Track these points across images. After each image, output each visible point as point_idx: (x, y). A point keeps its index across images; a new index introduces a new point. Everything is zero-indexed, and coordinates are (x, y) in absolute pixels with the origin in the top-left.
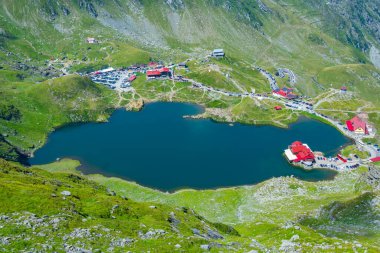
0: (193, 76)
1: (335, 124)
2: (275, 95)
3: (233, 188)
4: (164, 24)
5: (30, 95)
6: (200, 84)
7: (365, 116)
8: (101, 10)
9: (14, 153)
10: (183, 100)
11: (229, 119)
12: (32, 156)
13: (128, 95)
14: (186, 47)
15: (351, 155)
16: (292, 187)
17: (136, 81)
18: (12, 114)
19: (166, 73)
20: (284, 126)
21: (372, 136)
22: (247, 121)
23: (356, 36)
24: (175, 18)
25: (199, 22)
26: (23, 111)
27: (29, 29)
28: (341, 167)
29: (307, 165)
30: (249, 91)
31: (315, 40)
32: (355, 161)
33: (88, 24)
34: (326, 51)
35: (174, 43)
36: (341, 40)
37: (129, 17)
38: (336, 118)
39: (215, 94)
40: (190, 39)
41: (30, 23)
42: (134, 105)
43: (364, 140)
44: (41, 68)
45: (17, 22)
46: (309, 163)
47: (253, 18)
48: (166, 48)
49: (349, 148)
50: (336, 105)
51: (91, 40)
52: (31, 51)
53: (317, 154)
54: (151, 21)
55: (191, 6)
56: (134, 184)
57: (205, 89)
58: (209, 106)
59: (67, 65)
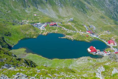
1: (105, 42)
2: (87, 32)
3: (70, 59)
4: (57, 11)
5: (15, 29)
6: (65, 28)
7: (114, 40)
9: (7, 46)
10: (59, 33)
11: (72, 39)
12: (13, 47)
13: (43, 31)
14: (63, 18)
15: (108, 51)
16: (89, 60)
17: (47, 27)
18: (9, 35)
19: (55, 25)
20: (89, 41)
21: (116, 45)
22: (78, 39)
23: (115, 17)
24: (60, 10)
25: (67, 11)
26: (12, 34)
27: (18, 11)
28: (105, 55)
29: (94, 53)
30: (79, 31)
31: (102, 17)
32: (109, 53)
33: (35, 10)
34: (106, 21)
35: (59, 17)
36: (110, 18)
37: (47, 9)
38: (105, 40)
39: (69, 31)
40: (64, 16)
41: (19, 9)
42: (45, 34)
43: (113, 47)
44: (20, 22)
45: (15, 9)
46: (95, 53)
47: (84, 10)
48: (57, 18)
49: (108, 49)
50: (105, 36)
51: (35, 15)
52: (18, 17)
53: (98, 50)
54: (53, 10)
55: (65, 6)
56: (41, 56)
57: (66, 30)
58: (67, 35)
59: (27, 22)
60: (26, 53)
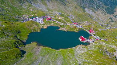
0: (56, 20)
1: (87, 31)
2: (73, 24)
3: (71, 48)
4: (46, 5)
5: (21, 26)
7: (92, 29)
8: (32, 2)
10: (55, 26)
11: (66, 30)
12: (25, 42)
13: (43, 24)
14: (51, 11)
15: (92, 39)
16: (83, 48)
17: (44, 21)
18: (18, 32)
19: (50, 19)
20: (77, 32)
21: (94, 33)
22: (69, 31)
24: (48, 4)
25: (53, 5)
26: (21, 30)
27: (17, 7)
28: (91, 42)
29: (84, 42)
30: (68, 23)
32: (93, 40)
33: (30, 6)
35: (49, 10)
37: (38, 4)
38: (87, 30)
39: (62, 24)
40: (52, 9)
41: (17, 5)
42: (45, 27)
43: (93, 35)
44: (21, 17)
45: (13, 6)
46: (84, 41)
49: (91, 37)
50: (86, 26)
51: (31, 10)
52: (18, 13)
53: (85, 39)
54: (43, 4)
55: (52, 1)
56: (50, 48)
57: (59, 23)
58: (61, 27)
59: (27, 16)
60: (38, 47)
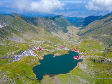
0: (46, 48)
2: (60, 48)
3: (76, 67)
4: (22, 37)
5: (21, 65)
7: (76, 48)
8: (8, 37)
11: (60, 55)
13: (37, 56)
16: (82, 64)
23: (49, 31)
24: (24, 35)
30: (57, 48)
31: (46, 33)
32: (82, 56)
34: (48, 35)
38: (73, 50)
42: (41, 58)
43: (79, 52)
44: (8, 56)
46: (79, 59)
48: (27, 42)
50: (71, 47)
51: (13, 45)
55: (26, 32)
57: (50, 50)
58: (54, 54)
59: (13, 53)
